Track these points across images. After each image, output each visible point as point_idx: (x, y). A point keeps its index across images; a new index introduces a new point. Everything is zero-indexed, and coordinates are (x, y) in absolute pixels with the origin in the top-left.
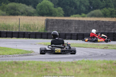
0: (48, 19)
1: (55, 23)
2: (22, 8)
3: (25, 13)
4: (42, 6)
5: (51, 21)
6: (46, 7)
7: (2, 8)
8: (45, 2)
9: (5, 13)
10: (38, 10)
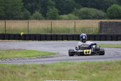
0: (101, 22)
1: (108, 25)
2: (93, 12)
3: (96, 17)
4: (112, 10)
5: (104, 24)
6: (116, 11)
7: (75, 13)
8: (115, 6)
9: (77, 17)
10: (109, 14)
